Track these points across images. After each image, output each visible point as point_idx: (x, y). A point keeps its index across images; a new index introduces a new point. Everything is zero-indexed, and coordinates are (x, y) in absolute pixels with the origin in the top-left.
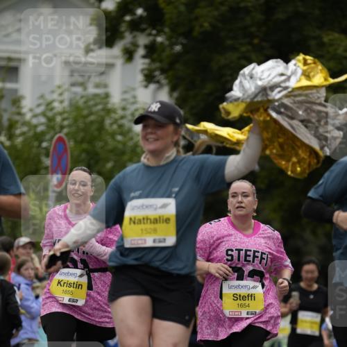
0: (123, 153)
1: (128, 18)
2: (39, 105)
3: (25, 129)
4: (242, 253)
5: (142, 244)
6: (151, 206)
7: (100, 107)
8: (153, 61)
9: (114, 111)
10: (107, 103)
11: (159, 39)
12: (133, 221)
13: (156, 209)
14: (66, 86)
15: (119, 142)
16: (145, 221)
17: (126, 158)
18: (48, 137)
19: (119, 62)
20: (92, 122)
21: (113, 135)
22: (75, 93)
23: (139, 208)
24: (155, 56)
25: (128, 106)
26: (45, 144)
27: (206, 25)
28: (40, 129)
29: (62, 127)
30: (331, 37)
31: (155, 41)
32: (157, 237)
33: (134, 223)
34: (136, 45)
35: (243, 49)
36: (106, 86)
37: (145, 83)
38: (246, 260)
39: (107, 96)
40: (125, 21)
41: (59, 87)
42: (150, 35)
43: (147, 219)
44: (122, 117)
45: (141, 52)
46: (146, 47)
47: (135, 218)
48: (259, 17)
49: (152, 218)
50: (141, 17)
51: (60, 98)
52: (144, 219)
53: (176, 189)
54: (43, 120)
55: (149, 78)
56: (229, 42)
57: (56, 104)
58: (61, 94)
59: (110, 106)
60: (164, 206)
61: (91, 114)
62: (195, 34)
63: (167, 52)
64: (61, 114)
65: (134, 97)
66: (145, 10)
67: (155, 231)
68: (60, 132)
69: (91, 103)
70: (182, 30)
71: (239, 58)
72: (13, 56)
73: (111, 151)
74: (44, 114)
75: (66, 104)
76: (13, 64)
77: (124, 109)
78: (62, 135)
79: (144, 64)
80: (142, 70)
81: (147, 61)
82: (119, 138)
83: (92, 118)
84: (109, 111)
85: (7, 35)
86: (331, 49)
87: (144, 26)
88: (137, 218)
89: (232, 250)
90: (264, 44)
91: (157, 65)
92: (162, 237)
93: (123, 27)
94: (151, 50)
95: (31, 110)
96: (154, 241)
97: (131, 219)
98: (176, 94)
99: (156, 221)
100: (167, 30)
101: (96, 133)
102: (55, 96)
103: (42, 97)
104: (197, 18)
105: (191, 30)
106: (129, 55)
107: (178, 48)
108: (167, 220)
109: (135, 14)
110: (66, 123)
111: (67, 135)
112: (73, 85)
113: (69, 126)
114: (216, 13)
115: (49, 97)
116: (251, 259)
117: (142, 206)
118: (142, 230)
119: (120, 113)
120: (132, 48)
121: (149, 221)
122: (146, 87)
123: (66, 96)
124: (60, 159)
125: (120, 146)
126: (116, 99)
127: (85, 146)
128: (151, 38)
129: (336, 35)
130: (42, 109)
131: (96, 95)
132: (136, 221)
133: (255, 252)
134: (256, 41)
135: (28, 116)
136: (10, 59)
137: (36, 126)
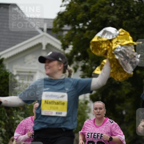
4: (93, 134)
11: (87, 64)
33: (47, 103)
38: (94, 137)
50: (80, 56)
81: (82, 72)
89: (89, 133)
91: (86, 74)
96: (56, 113)
116: (96, 137)
121: (54, 103)
128: (84, 63)
133: (98, 134)
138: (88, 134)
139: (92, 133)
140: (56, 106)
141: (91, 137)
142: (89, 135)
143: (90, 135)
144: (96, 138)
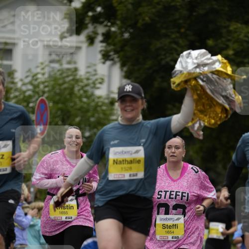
0: (87, 111)
1: (90, 14)
2: (27, 77)
3: (17, 94)
4: (168, 194)
5: (122, 177)
6: (128, 152)
7: (71, 78)
8: (108, 44)
9: (81, 81)
10: (76, 75)
11: (113, 29)
12: (115, 162)
13: (131, 154)
14: (47, 63)
15: (84, 103)
16: (124, 162)
17: (89, 114)
18: (34, 99)
19: (84, 46)
20: (65, 89)
21: (80, 98)
22: (53, 68)
23: (120, 153)
24: (110, 41)
25: (91, 77)
26: (31, 105)
27: (147, 19)
28: (28, 93)
29: (44, 92)
30: (235, 27)
31: (110, 30)
32: (132, 173)
33: (117, 163)
34: (96, 33)
35: (173, 36)
36: (75, 63)
37: (103, 60)
38: (170, 198)
39: (76, 70)
40: (88, 16)
41: (42, 64)
42: (106, 26)
43: (126, 161)
44: (87, 85)
45: (100, 38)
46: (103, 34)
47: (117, 160)
48: (185, 12)
49: (129, 160)
50: (100, 13)
51: (42, 72)
52: (123, 161)
53: (143, 140)
54: (30, 87)
55: (106, 57)
56: (163, 31)
57: (39, 76)
58: (43, 69)
59: (78, 77)
60: (137, 152)
61: (64, 83)
62: (139, 25)
63: (119, 38)
64: (43, 83)
65: (95, 71)
66: (103, 8)
67: (131, 168)
68: (42, 96)
69: (65, 75)
70: (129, 22)
71: (170, 43)
72: (8, 41)
73: (79, 109)
74: (31, 83)
75: (46, 76)
76: (8, 47)
77: (88, 79)
78: (44, 98)
79: (102, 47)
80: (101, 51)
81: (104, 44)
82: (85, 100)
83: (66, 86)
84: (77, 81)
85: (4, 27)
86: (235, 35)
87: (101, 20)
88: (118, 160)
89: (162, 192)
90: (188, 32)
91: (112, 47)
92: (135, 173)
93: (87, 20)
94: (107, 37)
95: (21, 80)
96: (130, 175)
97: (114, 161)
98: (125, 69)
99: (131, 162)
100: (118, 22)
101: (68, 97)
102: (39, 70)
103: (29, 70)
104: (140, 14)
105: (136, 23)
106: (91, 40)
107: (126, 35)
108: (139, 161)
109: (96, 11)
110: (46, 89)
111: (47, 98)
112: (52, 62)
113: (49, 91)
114: (154, 10)
115: (35, 71)
116: (174, 196)
117: (122, 152)
118: (122, 168)
119: (85, 82)
120: (93, 35)
122: (104, 63)
123: (47, 70)
124: (42, 115)
125: (85, 106)
126: (82, 72)
127: (60, 106)
128: (107, 28)
129: (239, 25)
130: (29, 79)
131: (68, 69)
132: (118, 162)
133: (177, 192)
134: (183, 30)
135: (19, 85)
136: (6, 44)
137: (25, 92)
138: (160, 193)
139: (166, 192)
140: (129, 165)
141: (165, 198)
142: (161, 195)
143: (163, 194)
144: (173, 198)
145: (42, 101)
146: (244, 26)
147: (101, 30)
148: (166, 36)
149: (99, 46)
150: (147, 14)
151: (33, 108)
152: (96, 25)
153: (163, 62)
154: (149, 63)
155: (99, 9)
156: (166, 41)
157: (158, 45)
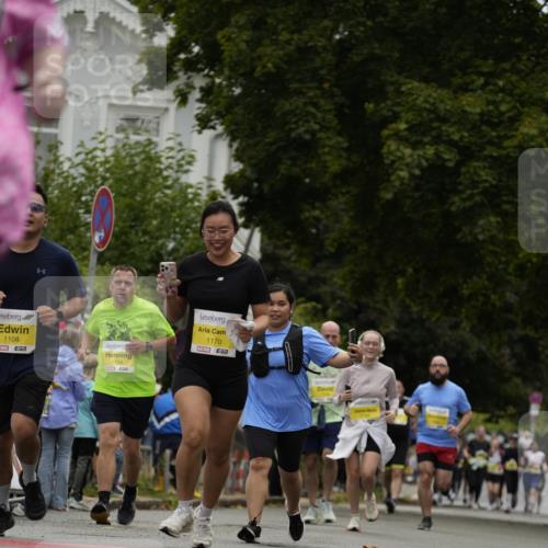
1: (182, 56)
2: (77, 155)
3: (61, 181)
8: (208, 103)
11: (218, 81)
14: (111, 132)
15: (168, 196)
18: (88, 191)
19: (173, 106)
22: (118, 140)
24: (211, 99)
26: (84, 198)
27: (270, 65)
28: (79, 180)
29: (104, 179)
30: (410, 86)
31: (213, 82)
34: (191, 87)
35: (311, 94)
37: (198, 128)
40: (179, 60)
41: (101, 133)
42: (208, 75)
45: (196, 94)
46: (202, 89)
48: (330, 57)
50: (198, 54)
51: (102, 146)
54: (82, 170)
55: (204, 123)
56: (294, 86)
57: (98, 153)
58: (102, 141)
62: (257, 74)
63: (225, 93)
64: (103, 164)
66: (202, 48)
68: (102, 184)
70: (243, 70)
71: (305, 104)
73: (158, 206)
74: (82, 163)
75: (109, 152)
78: (106, 187)
79: (199, 108)
80: (197, 116)
81: (203, 105)
86: (410, 99)
87: (200, 66)
90: (335, 90)
93: (177, 66)
94: (207, 93)
95: (69, 159)
100: (227, 72)
102: (96, 144)
103: (82, 144)
104: (260, 58)
105: (253, 70)
106: (183, 98)
107: (237, 91)
109: (191, 52)
110: (108, 175)
111: (111, 187)
112: (118, 130)
114: (281, 53)
115: (90, 145)
120: (187, 90)
123: (109, 143)
124: (103, 215)
128: (208, 80)
129: (416, 84)
130: (82, 157)
134: (326, 85)
135: (66, 166)
145: (104, 192)
146: (423, 85)
147: (199, 81)
148: (299, 93)
149: (195, 107)
150: (270, 58)
151: (86, 204)
152: (190, 74)
153: (293, 135)
154: (272, 135)
155: (196, 49)
156: (299, 101)
157: (287, 107)
